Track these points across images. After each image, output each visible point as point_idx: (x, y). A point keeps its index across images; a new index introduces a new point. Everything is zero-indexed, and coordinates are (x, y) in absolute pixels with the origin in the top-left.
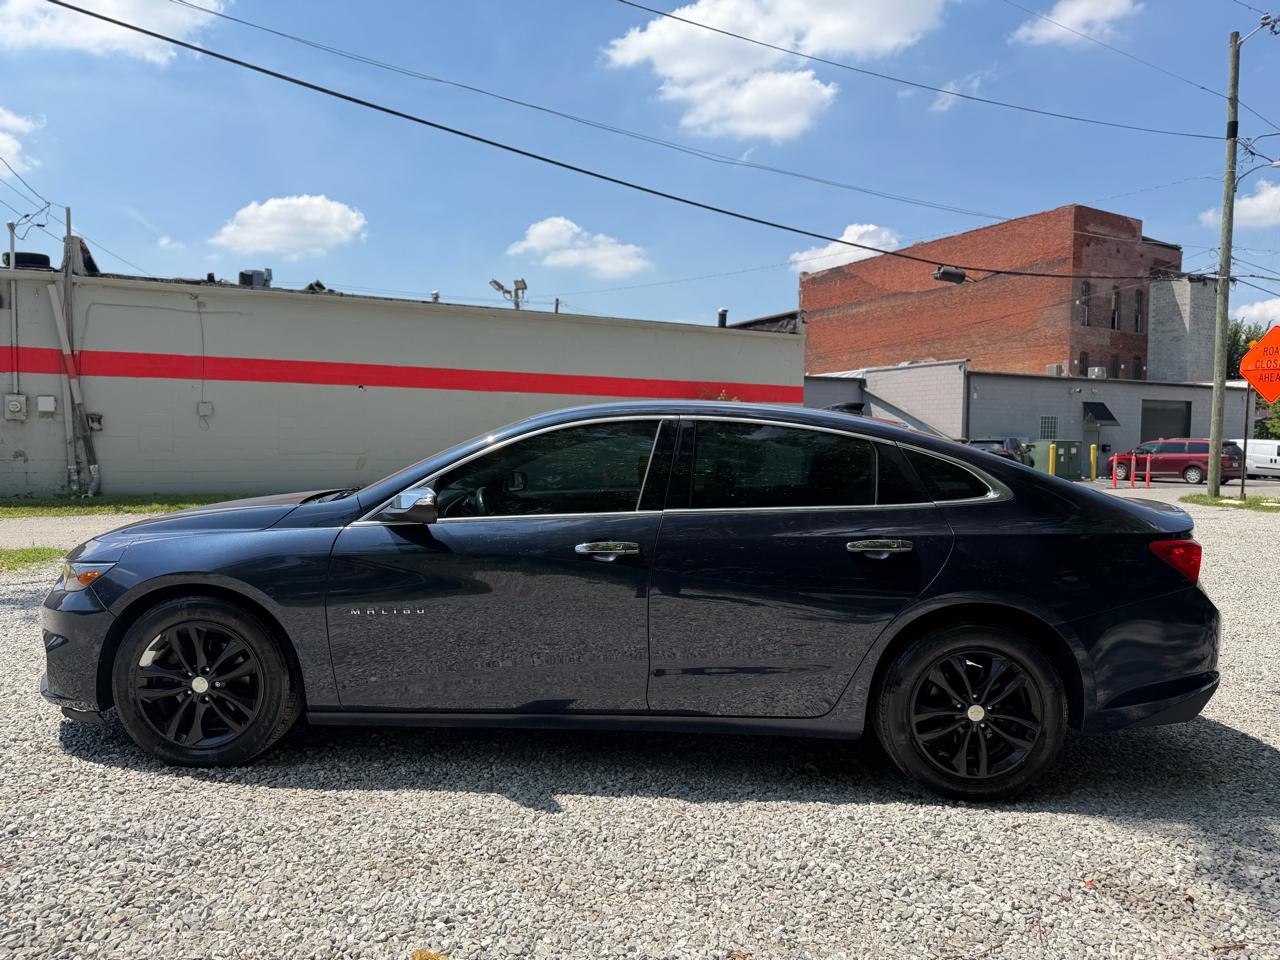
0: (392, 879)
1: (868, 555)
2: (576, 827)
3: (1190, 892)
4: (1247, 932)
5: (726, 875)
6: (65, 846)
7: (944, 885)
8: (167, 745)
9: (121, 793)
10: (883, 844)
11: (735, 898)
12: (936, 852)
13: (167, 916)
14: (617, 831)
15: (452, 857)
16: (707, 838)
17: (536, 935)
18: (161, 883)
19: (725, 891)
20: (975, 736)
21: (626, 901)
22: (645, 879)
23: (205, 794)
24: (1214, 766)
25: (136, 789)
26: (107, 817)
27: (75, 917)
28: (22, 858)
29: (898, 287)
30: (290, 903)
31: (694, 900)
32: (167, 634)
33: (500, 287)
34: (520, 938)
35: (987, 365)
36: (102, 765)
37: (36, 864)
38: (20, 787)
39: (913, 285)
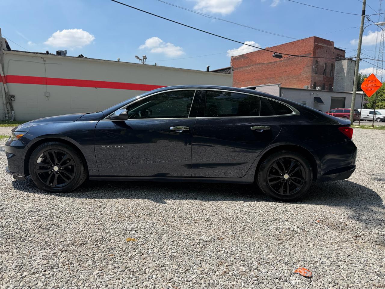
0: (118, 221)
1: (257, 131)
2: (171, 207)
3: (346, 223)
4: (362, 233)
5: (215, 219)
6: (18, 213)
7: (278, 222)
8: (46, 186)
9: (33, 200)
10: (259, 212)
11: (218, 225)
12: (275, 213)
13: (52, 231)
14: (183, 208)
15: (136, 215)
16: (209, 210)
17: (162, 234)
18: (49, 222)
19: (215, 223)
20: (286, 183)
21: (187, 226)
22: (192, 220)
23: (59, 200)
24: (352, 193)
25: (38, 199)
26: (30, 205)
27: (24, 231)
28: (6, 216)
29: (260, 61)
30: (88, 227)
31: (206, 225)
32: (45, 153)
33: (138, 58)
34: (157, 235)
35: (286, 86)
36: (27, 192)
37: (10, 218)
38: (2, 198)
39: (265, 61)
